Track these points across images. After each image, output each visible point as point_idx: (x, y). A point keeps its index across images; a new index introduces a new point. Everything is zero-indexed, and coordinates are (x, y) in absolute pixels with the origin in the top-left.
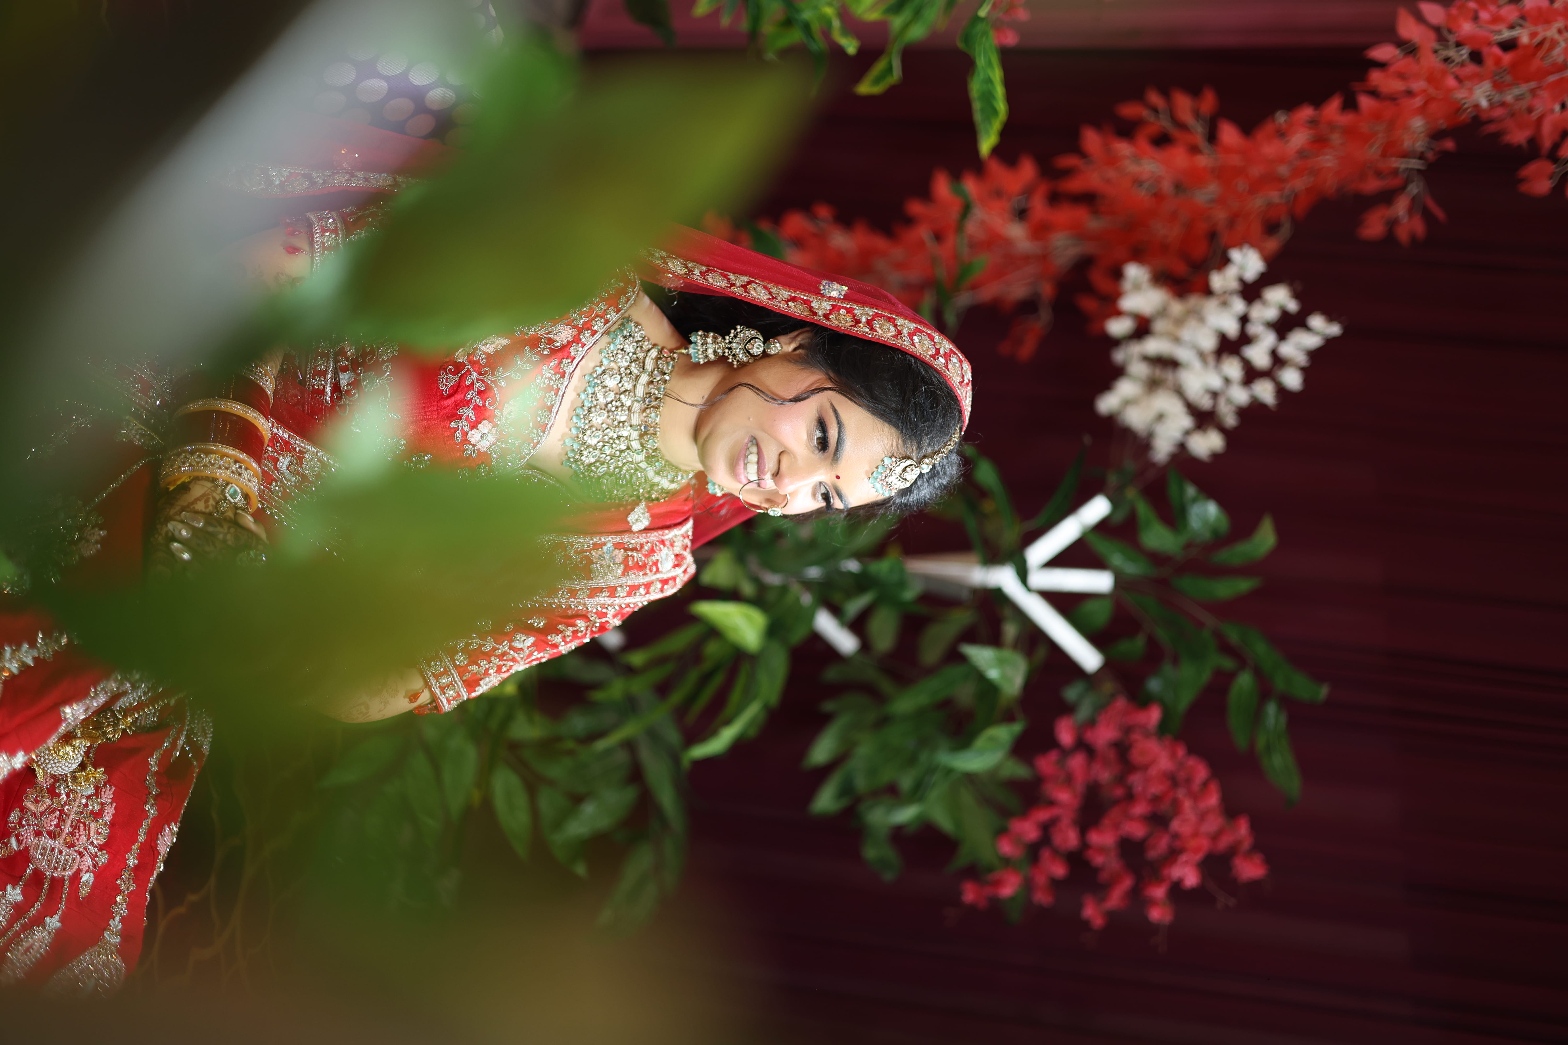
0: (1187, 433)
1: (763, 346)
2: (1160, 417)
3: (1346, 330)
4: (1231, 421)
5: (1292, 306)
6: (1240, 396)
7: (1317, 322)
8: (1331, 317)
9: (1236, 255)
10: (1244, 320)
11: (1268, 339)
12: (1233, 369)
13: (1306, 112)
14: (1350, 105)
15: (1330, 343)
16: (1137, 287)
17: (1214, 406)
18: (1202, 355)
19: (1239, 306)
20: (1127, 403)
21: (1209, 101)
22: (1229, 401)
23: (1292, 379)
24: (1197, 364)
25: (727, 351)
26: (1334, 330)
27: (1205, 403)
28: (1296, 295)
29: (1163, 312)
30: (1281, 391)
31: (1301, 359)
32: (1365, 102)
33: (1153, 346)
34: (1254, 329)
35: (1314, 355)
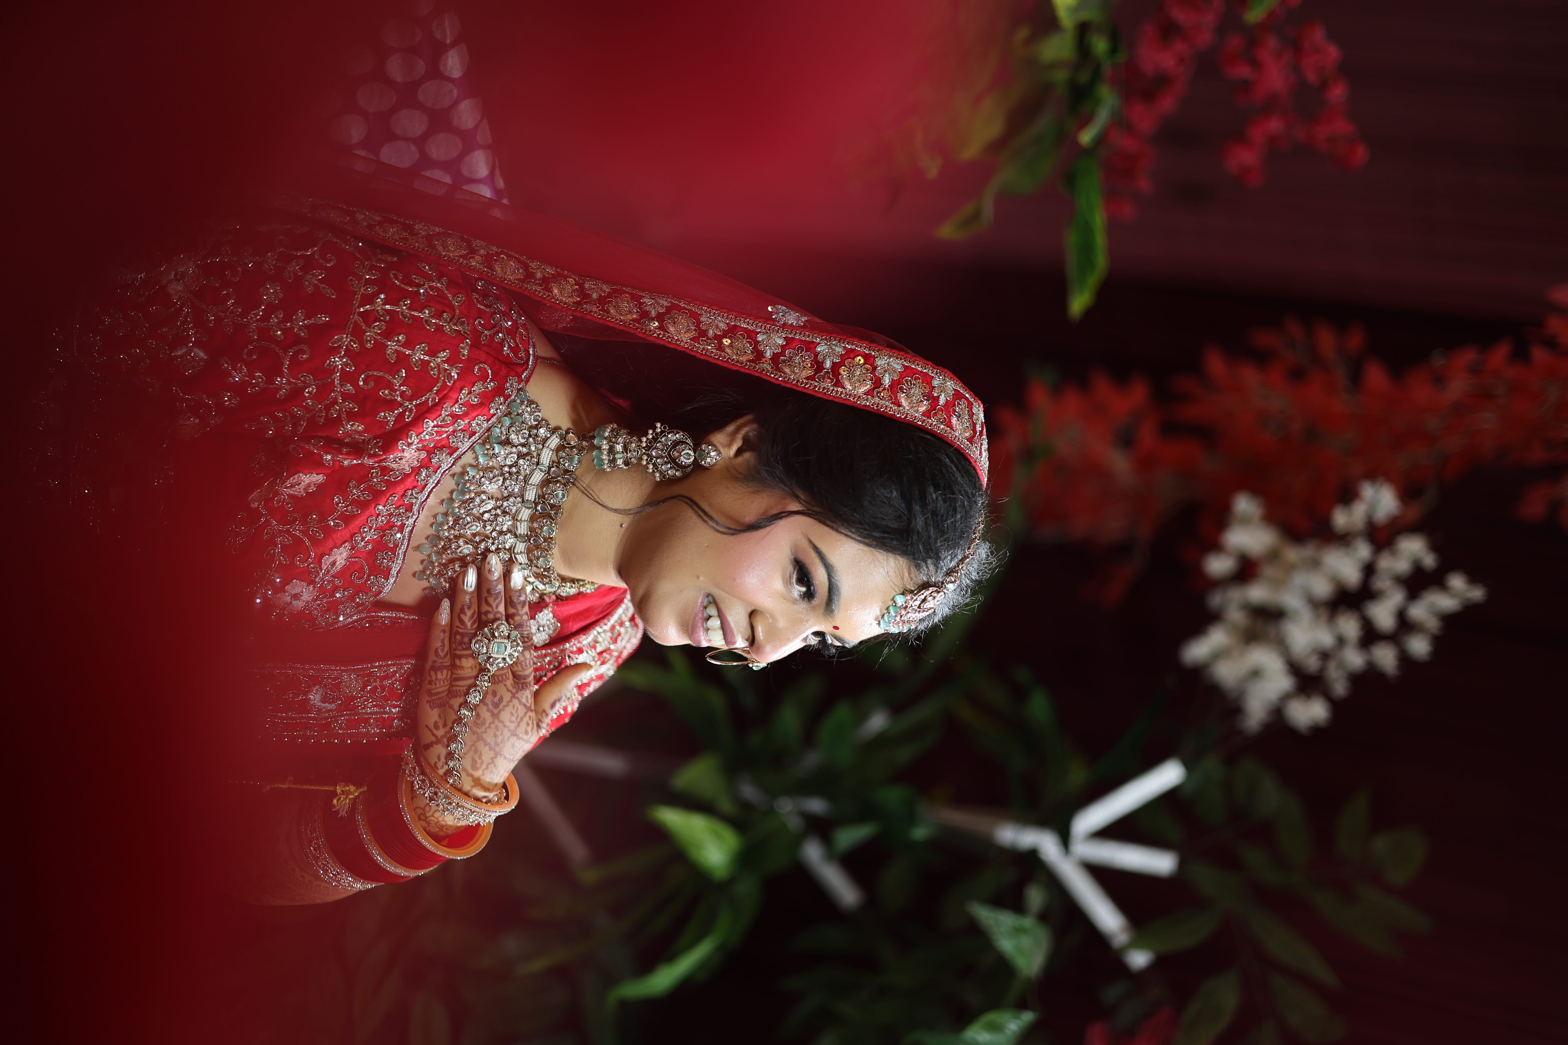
0: (1286, 698)
1: (693, 454)
2: (1256, 674)
3: (1492, 596)
4: (1340, 688)
5: (1429, 561)
6: (1355, 659)
7: (1457, 582)
8: (1473, 579)
9: (1368, 491)
10: (1369, 570)
11: (1395, 598)
12: (1350, 626)
13: (1468, 356)
14: (1521, 354)
15: (1469, 610)
16: (1246, 521)
17: (1322, 670)
18: (1314, 604)
19: (1363, 551)
20: (1218, 655)
21: (1356, 340)
22: (1341, 665)
23: (1419, 646)
24: (1305, 614)
25: (645, 457)
26: (1477, 594)
27: (1312, 664)
28: (1435, 547)
29: (1273, 556)
30: (1405, 659)
31: (1433, 624)
32: (1539, 354)
33: (1257, 593)
34: (1382, 583)
35: (1449, 620)
